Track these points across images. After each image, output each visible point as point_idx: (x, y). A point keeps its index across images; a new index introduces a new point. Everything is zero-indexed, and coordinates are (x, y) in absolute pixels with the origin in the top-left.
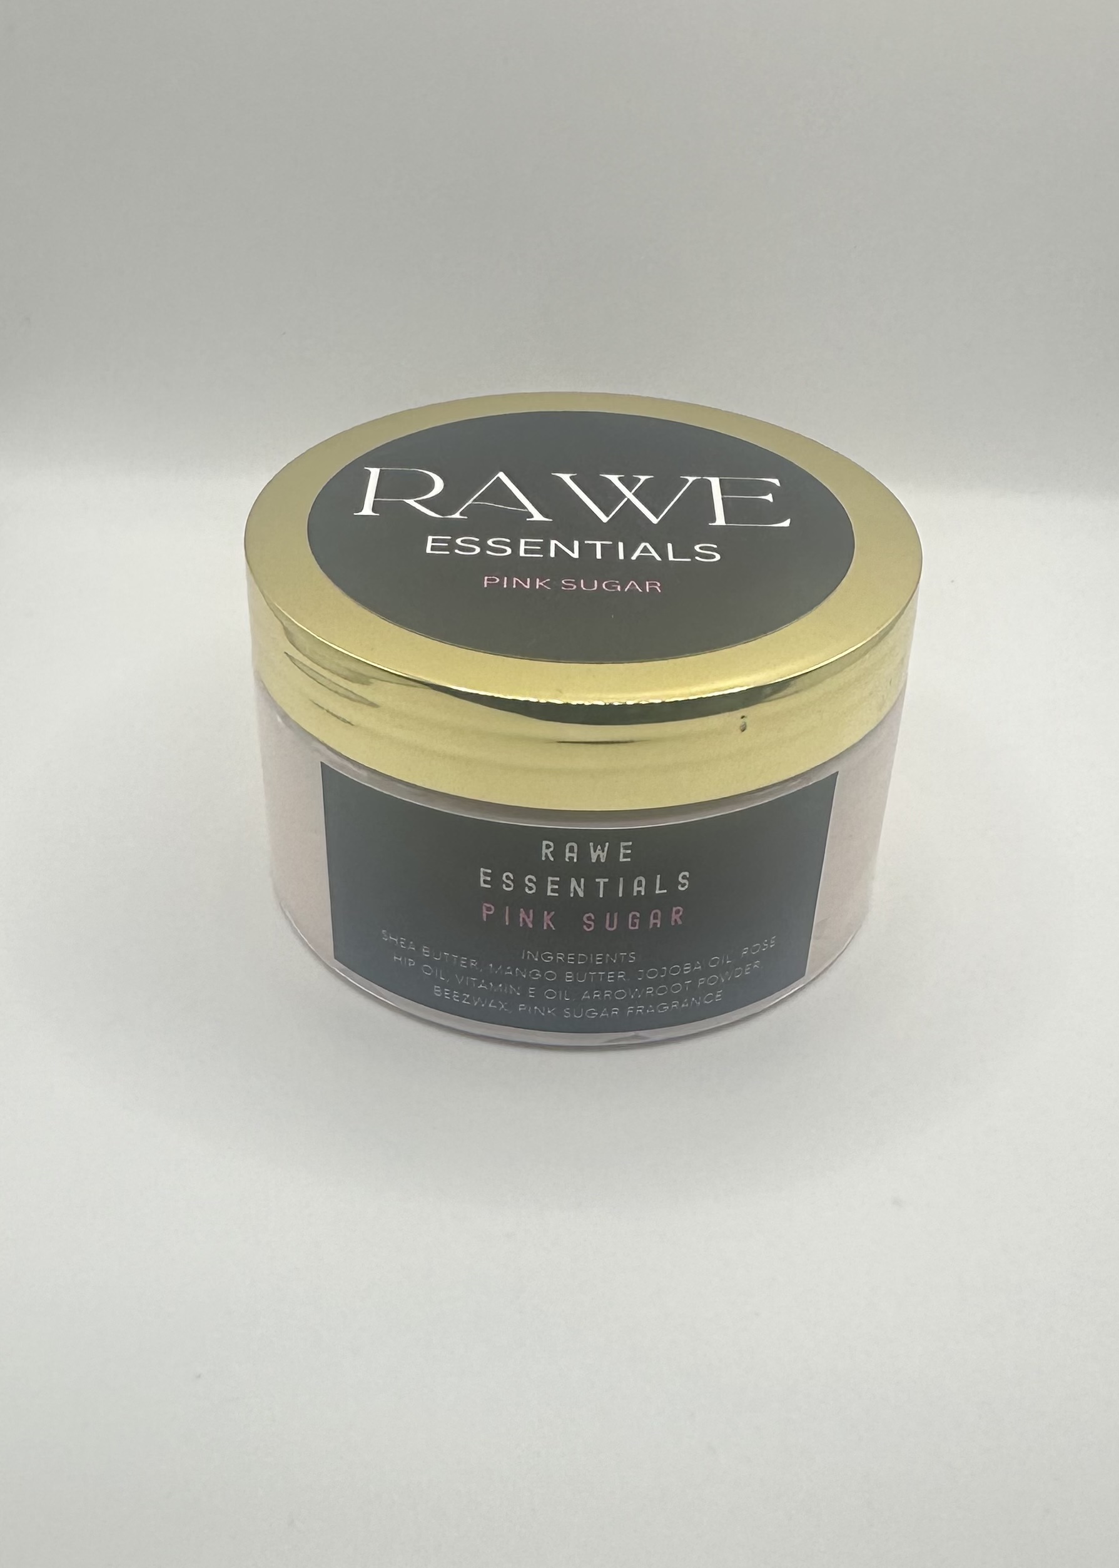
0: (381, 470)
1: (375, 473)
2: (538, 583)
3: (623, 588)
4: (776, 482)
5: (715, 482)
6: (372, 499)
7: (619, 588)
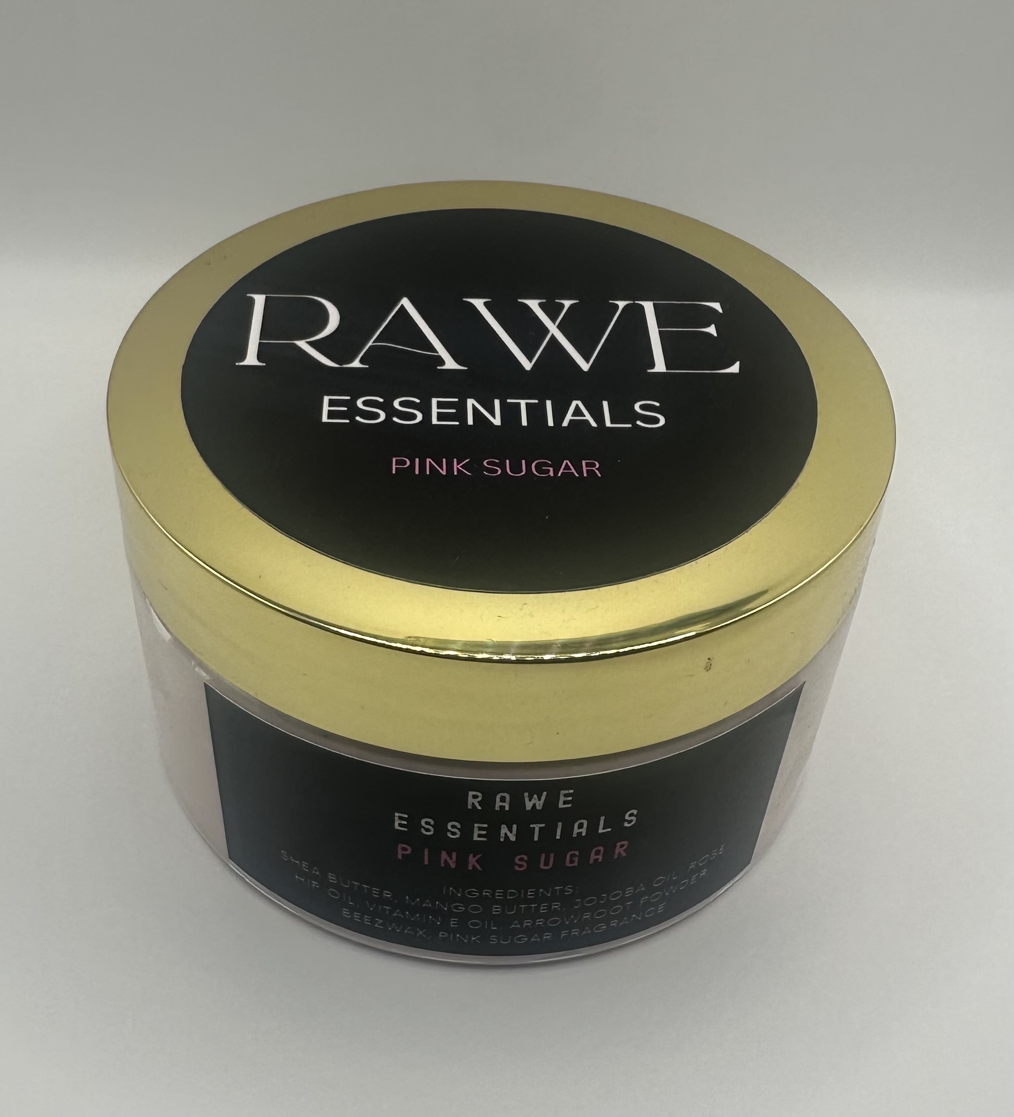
0: (266, 297)
1: (259, 300)
2: (456, 466)
3: (556, 472)
4: (717, 306)
5: (648, 307)
6: (258, 341)
7: (551, 474)
